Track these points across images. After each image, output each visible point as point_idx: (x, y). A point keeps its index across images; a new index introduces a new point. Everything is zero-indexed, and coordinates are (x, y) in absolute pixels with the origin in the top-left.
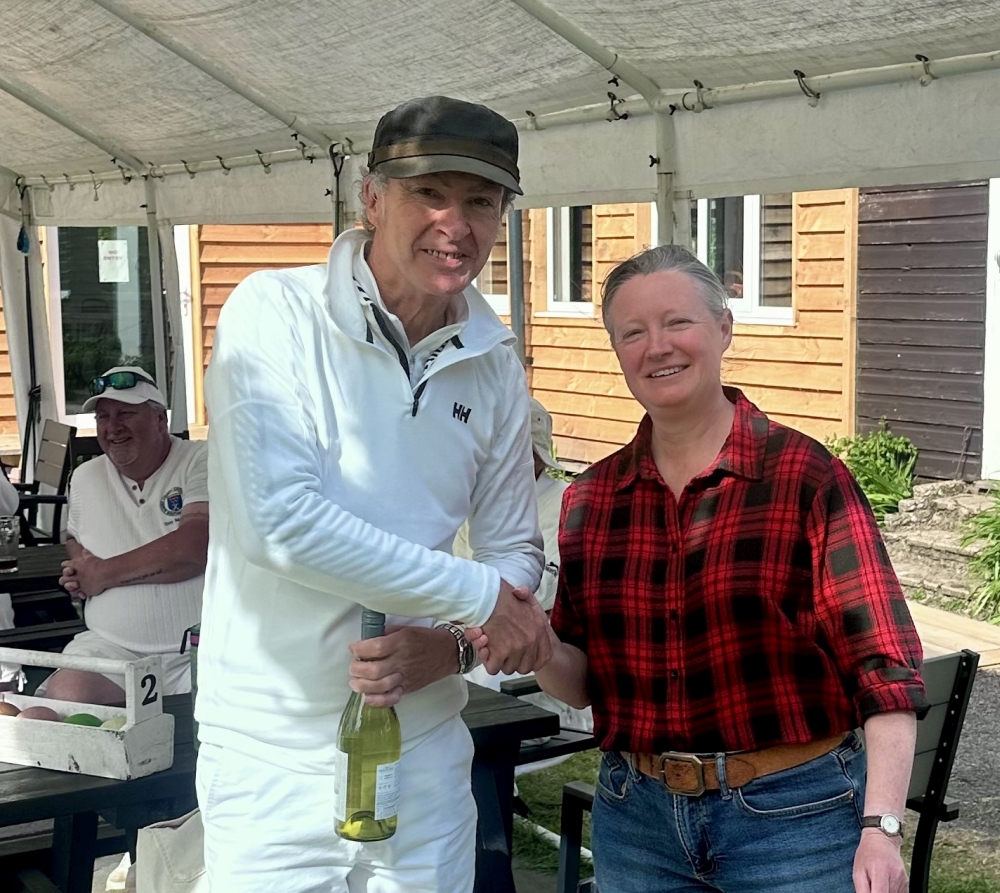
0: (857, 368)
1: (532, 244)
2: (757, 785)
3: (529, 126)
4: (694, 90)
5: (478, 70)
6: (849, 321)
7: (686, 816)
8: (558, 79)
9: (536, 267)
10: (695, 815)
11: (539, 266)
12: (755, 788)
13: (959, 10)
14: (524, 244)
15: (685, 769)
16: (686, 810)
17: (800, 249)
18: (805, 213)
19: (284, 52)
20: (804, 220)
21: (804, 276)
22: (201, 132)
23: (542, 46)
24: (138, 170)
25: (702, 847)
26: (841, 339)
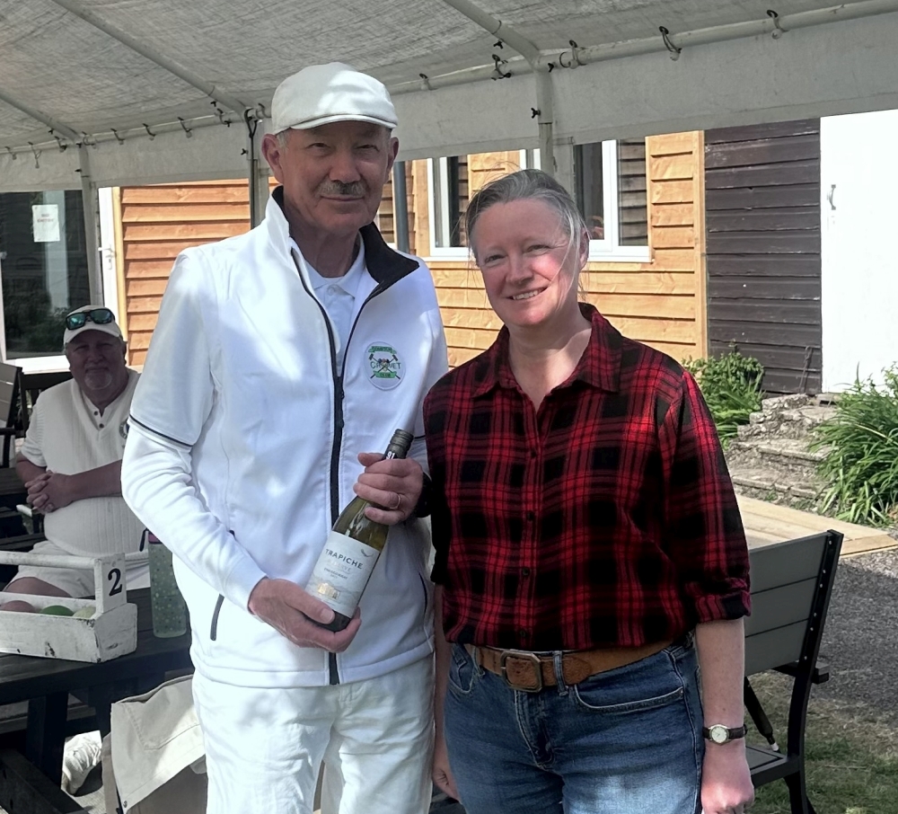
0: (708, 298)
1: (415, 198)
2: (592, 682)
3: (423, 87)
4: (569, 50)
5: (378, 39)
6: (699, 256)
7: (526, 711)
8: (448, 45)
9: (419, 218)
10: (534, 710)
11: (422, 217)
12: (590, 684)
14: (409, 198)
15: (525, 667)
16: (526, 705)
17: (654, 194)
18: (657, 163)
19: (205, 30)
20: (657, 168)
21: (658, 218)
22: (129, 105)
23: (433, 17)
24: (73, 139)
25: (541, 740)
26: (693, 272)
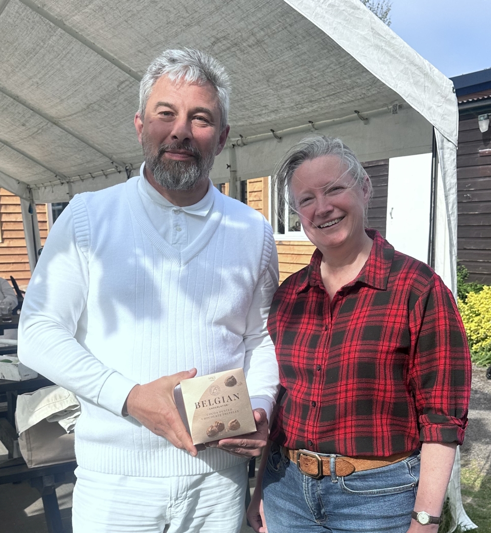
4: (240, 138)
7: (310, 488)
10: (315, 488)
13: (317, 104)
15: (311, 462)
16: (310, 485)
